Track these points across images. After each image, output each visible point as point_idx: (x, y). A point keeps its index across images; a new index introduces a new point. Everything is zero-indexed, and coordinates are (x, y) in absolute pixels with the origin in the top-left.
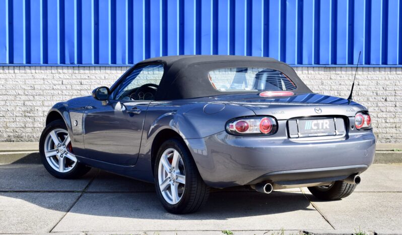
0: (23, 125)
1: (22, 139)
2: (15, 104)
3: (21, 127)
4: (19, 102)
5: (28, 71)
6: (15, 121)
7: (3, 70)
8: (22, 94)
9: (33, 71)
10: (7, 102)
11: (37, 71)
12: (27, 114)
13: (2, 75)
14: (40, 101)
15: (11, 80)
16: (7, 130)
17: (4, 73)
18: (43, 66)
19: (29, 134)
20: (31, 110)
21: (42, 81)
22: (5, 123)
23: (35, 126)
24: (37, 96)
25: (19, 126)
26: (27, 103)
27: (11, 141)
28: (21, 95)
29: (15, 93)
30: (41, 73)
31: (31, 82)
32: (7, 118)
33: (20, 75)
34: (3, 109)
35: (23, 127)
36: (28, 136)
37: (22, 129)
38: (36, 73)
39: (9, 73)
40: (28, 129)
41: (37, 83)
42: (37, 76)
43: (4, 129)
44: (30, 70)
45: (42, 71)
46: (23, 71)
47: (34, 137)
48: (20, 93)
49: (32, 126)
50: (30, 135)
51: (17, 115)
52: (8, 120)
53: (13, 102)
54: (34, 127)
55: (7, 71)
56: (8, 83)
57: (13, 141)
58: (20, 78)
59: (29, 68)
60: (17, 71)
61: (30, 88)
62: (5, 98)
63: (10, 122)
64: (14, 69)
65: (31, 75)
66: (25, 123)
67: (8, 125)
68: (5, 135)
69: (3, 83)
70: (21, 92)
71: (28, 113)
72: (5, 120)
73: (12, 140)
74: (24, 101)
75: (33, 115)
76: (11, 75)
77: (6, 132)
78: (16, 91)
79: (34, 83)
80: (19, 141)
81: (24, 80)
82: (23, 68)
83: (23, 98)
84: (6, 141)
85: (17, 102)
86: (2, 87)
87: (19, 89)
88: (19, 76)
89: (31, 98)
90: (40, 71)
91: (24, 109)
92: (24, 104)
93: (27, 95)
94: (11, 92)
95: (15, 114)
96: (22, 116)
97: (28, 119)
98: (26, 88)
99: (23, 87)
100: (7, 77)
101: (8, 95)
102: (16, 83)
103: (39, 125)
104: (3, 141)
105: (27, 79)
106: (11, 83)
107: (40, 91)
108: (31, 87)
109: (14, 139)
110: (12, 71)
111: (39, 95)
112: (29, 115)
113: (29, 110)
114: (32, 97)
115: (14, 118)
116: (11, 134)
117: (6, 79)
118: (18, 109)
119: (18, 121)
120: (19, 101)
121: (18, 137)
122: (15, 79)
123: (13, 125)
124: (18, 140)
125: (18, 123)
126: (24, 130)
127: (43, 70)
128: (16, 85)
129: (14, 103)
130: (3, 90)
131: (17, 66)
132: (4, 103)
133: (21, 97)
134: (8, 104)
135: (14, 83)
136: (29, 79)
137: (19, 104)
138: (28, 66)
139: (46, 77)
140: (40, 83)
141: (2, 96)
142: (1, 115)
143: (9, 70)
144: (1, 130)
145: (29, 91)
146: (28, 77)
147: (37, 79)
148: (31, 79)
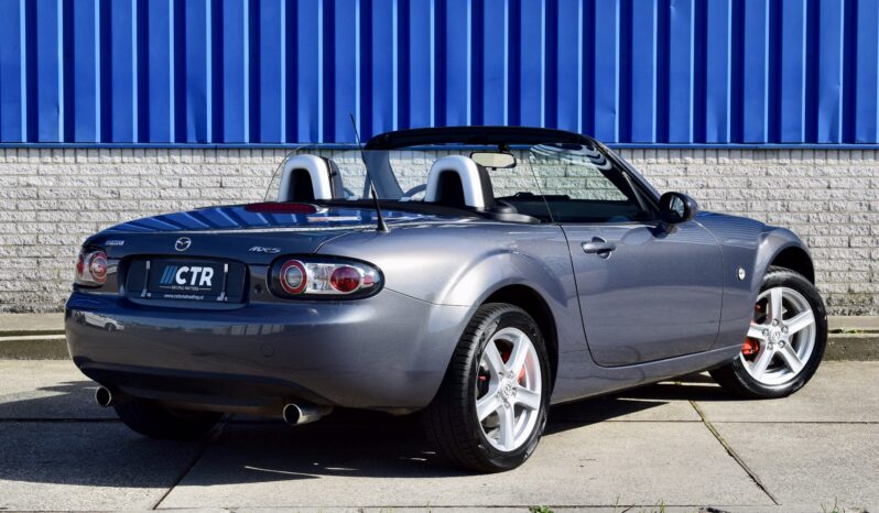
2: (78, 231)
4: (88, 226)
5: (106, 158)
7: (52, 156)
8: (93, 208)
9: (117, 159)
10: (60, 225)
11: (125, 159)
13: (51, 167)
15: (69, 178)
17: (53, 163)
18: (138, 148)
21: (137, 180)
22: (56, 272)
24: (126, 213)
26: (102, 227)
28: (91, 211)
29: (79, 207)
30: (135, 162)
31: (112, 182)
32: (59, 260)
33: (88, 166)
34: (52, 241)
38: (122, 162)
39: (65, 163)
41: (125, 184)
42: (125, 169)
43: (53, 285)
44: (111, 156)
45: (137, 160)
46: (96, 159)
48: (88, 206)
52: (62, 266)
53: (73, 225)
55: (60, 159)
56: (63, 184)
58: (89, 173)
59: (108, 151)
60: (81, 158)
61: (109, 195)
63: (66, 269)
64: (75, 155)
65: (112, 166)
67: (63, 275)
69: (51, 184)
70: (89, 204)
72: (56, 264)
74: (97, 223)
76: (68, 167)
77: (58, 290)
78: (81, 202)
79: (118, 185)
81: (96, 179)
82: (95, 152)
83: (96, 216)
85: (81, 225)
86: (48, 192)
87: (87, 198)
88: (85, 170)
89: (113, 217)
90: (131, 159)
93: (104, 210)
94: (69, 204)
98: (101, 195)
99: (96, 193)
100: (60, 172)
101: (62, 210)
102: (79, 183)
104: (51, 311)
105: (103, 175)
106: (69, 184)
107: (133, 203)
108: (112, 192)
110: (69, 159)
111: (130, 210)
114: (114, 214)
117: (58, 177)
120: (87, 223)
122: (77, 175)
127: (139, 156)
128: (80, 188)
129: (74, 229)
130: (52, 199)
131: (82, 148)
132: (55, 228)
133: (90, 214)
134: (63, 230)
135: (75, 184)
136: (108, 175)
137: (85, 231)
138: (106, 148)
139: (145, 172)
140: (131, 184)
141: (49, 214)
142: (48, 254)
143: (64, 156)
144: (47, 286)
145: (109, 201)
146: (105, 173)
147: (126, 175)
148: (111, 175)
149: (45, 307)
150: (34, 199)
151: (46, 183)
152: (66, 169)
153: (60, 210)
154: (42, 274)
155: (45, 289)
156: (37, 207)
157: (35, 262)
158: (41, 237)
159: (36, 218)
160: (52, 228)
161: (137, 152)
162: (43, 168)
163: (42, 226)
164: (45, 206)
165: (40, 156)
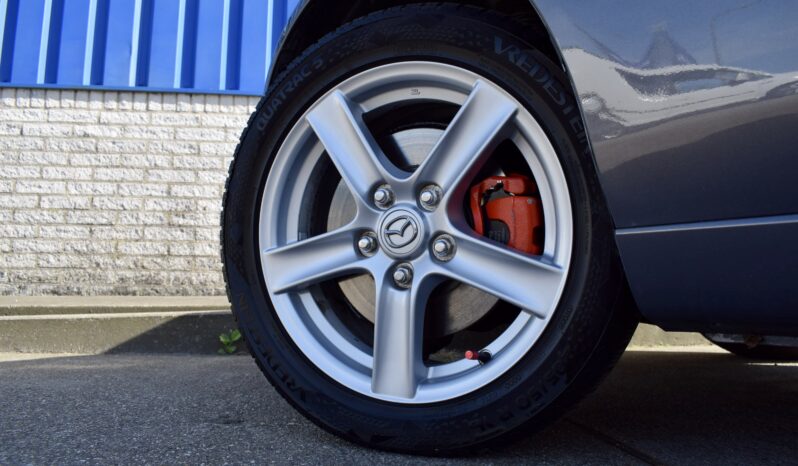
0: (163, 250)
1: (157, 288)
2: (145, 192)
3: (156, 256)
4: (157, 187)
5: (185, 105)
6: (142, 239)
7: (118, 100)
8: (166, 165)
9: (199, 107)
10: (122, 185)
11: (209, 107)
12: (176, 220)
13: (115, 115)
14: (212, 184)
15: (136, 128)
16: (118, 262)
17: (118, 110)
18: (226, 95)
19: (178, 274)
20: (188, 209)
21: (222, 133)
22: (113, 243)
23: (197, 252)
24: (207, 173)
25: (151, 251)
26: (175, 189)
27: (126, 293)
28: (163, 169)
29: (147, 164)
30: (221, 112)
31: (191, 135)
32: (118, 228)
33: (163, 115)
34: (110, 205)
35: (163, 256)
36: (176, 279)
37: (159, 260)
38: (205, 112)
39: (133, 110)
40: (177, 260)
41: (207, 138)
42: (208, 120)
43: (108, 260)
44: (191, 103)
45: (223, 108)
46: (173, 107)
47: (191, 283)
48: (159, 163)
49: (188, 252)
50: (182, 276)
51: (149, 221)
52: (122, 236)
53: (139, 186)
54: (194, 256)
55: (127, 105)
56: (129, 135)
57: (134, 294)
58: (162, 123)
59: (188, 97)
60: (154, 105)
61: (187, 151)
62: (117, 174)
63: (126, 240)
64: (147, 101)
65: (192, 115)
66: (168, 244)
67: (122, 247)
68: (112, 277)
69: (114, 135)
70: (161, 160)
71: (177, 217)
72: (114, 234)
73: (130, 289)
74: (170, 184)
75: (192, 222)
76: (137, 115)
77: (116, 267)
78: (150, 157)
79: (198, 137)
80: (149, 294)
81: (172, 130)
82: (172, 97)
83: (168, 175)
84: (112, 293)
85: (149, 186)
86: (111, 145)
87: (158, 153)
88: (158, 119)
89: (190, 177)
90: (216, 108)
91: (166, 205)
92: (169, 193)
93: (179, 168)
94: (135, 160)
95: (142, 217)
96: (162, 225)
97: (179, 233)
98: (176, 150)
99: (170, 147)
100: (127, 121)
101: (126, 167)
102: (150, 135)
103: (209, 251)
104: (104, 293)
105: (180, 127)
106: (137, 135)
107: (215, 160)
108: (191, 147)
109: (136, 288)
110: (140, 105)
111: (211, 169)
112: (181, 221)
113: (181, 207)
114: (191, 173)
115: (139, 229)
116: (129, 274)
117: (123, 126)
118: (151, 205)
119: (150, 237)
120: (156, 183)
121: (147, 282)
122: (147, 126)
123: (135, 249)
124: (148, 289)
125: (148, 244)
126: (164, 264)
127: (226, 105)
128: (150, 141)
129: (140, 190)
130: (114, 153)
131: (155, 93)
132: (115, 188)
133: (160, 172)
134: (125, 191)
135: (145, 135)
136: (186, 126)
137: (154, 193)
138: (186, 94)
139: (232, 124)
140: (215, 138)
141: (109, 171)
142: (104, 221)
143: (133, 101)
144: (101, 261)
145: (185, 157)
146: (183, 123)
147: (209, 127)
148: (190, 126)
149: (96, 288)
150: (91, 152)
151: (108, 134)
152: (134, 117)
153: (123, 166)
154: (95, 246)
155: (98, 265)
156: (94, 163)
157: (87, 230)
158: (96, 199)
159: (92, 176)
160: (111, 188)
161: (223, 99)
162: (105, 116)
163: (99, 187)
164: (104, 161)
165: (103, 101)
